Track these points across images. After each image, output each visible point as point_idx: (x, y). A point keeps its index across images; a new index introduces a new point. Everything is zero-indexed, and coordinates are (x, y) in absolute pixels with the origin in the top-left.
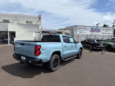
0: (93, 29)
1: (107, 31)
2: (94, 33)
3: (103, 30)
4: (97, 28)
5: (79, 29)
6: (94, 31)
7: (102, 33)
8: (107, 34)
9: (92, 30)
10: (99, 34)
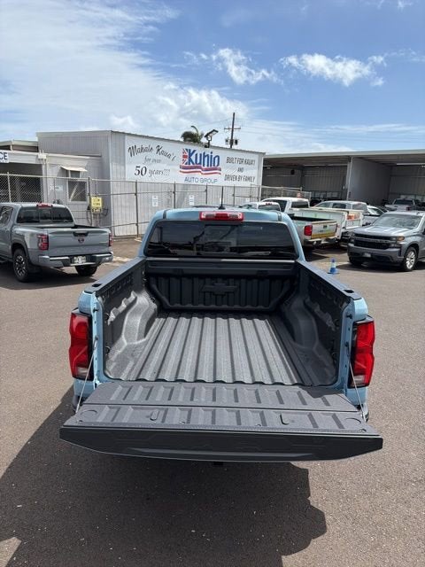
0: (193, 158)
1: (241, 166)
2: (199, 177)
3: (229, 160)
4: (208, 151)
5: (133, 150)
6: (197, 167)
7: (227, 177)
8: (242, 183)
9: (190, 160)
10: (215, 180)
